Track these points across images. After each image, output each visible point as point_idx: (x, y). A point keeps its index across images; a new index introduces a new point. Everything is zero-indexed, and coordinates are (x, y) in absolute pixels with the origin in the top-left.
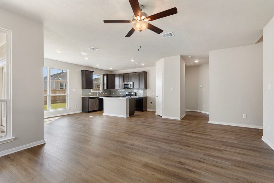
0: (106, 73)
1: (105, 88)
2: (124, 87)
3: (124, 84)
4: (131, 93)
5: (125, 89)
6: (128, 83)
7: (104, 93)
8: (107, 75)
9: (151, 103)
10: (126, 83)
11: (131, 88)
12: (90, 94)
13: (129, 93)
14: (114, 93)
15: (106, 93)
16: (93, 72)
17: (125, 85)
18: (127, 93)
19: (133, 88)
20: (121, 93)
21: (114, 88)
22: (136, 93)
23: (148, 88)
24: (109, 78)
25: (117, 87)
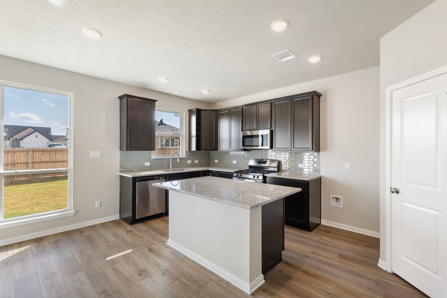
0: (194, 107)
1: (194, 148)
2: (243, 145)
3: (245, 137)
4: (265, 162)
5: (245, 150)
6: (255, 133)
7: (189, 162)
8: (199, 112)
9: (337, 199)
10: (249, 133)
11: (264, 147)
12: (147, 164)
13: (260, 162)
14: (216, 161)
15: (196, 162)
16: (154, 101)
17: (247, 140)
18: (252, 163)
19: (272, 147)
20: (235, 162)
21: (216, 148)
22: (279, 163)
23: (325, 149)
24: (204, 122)
25: (224, 146)
